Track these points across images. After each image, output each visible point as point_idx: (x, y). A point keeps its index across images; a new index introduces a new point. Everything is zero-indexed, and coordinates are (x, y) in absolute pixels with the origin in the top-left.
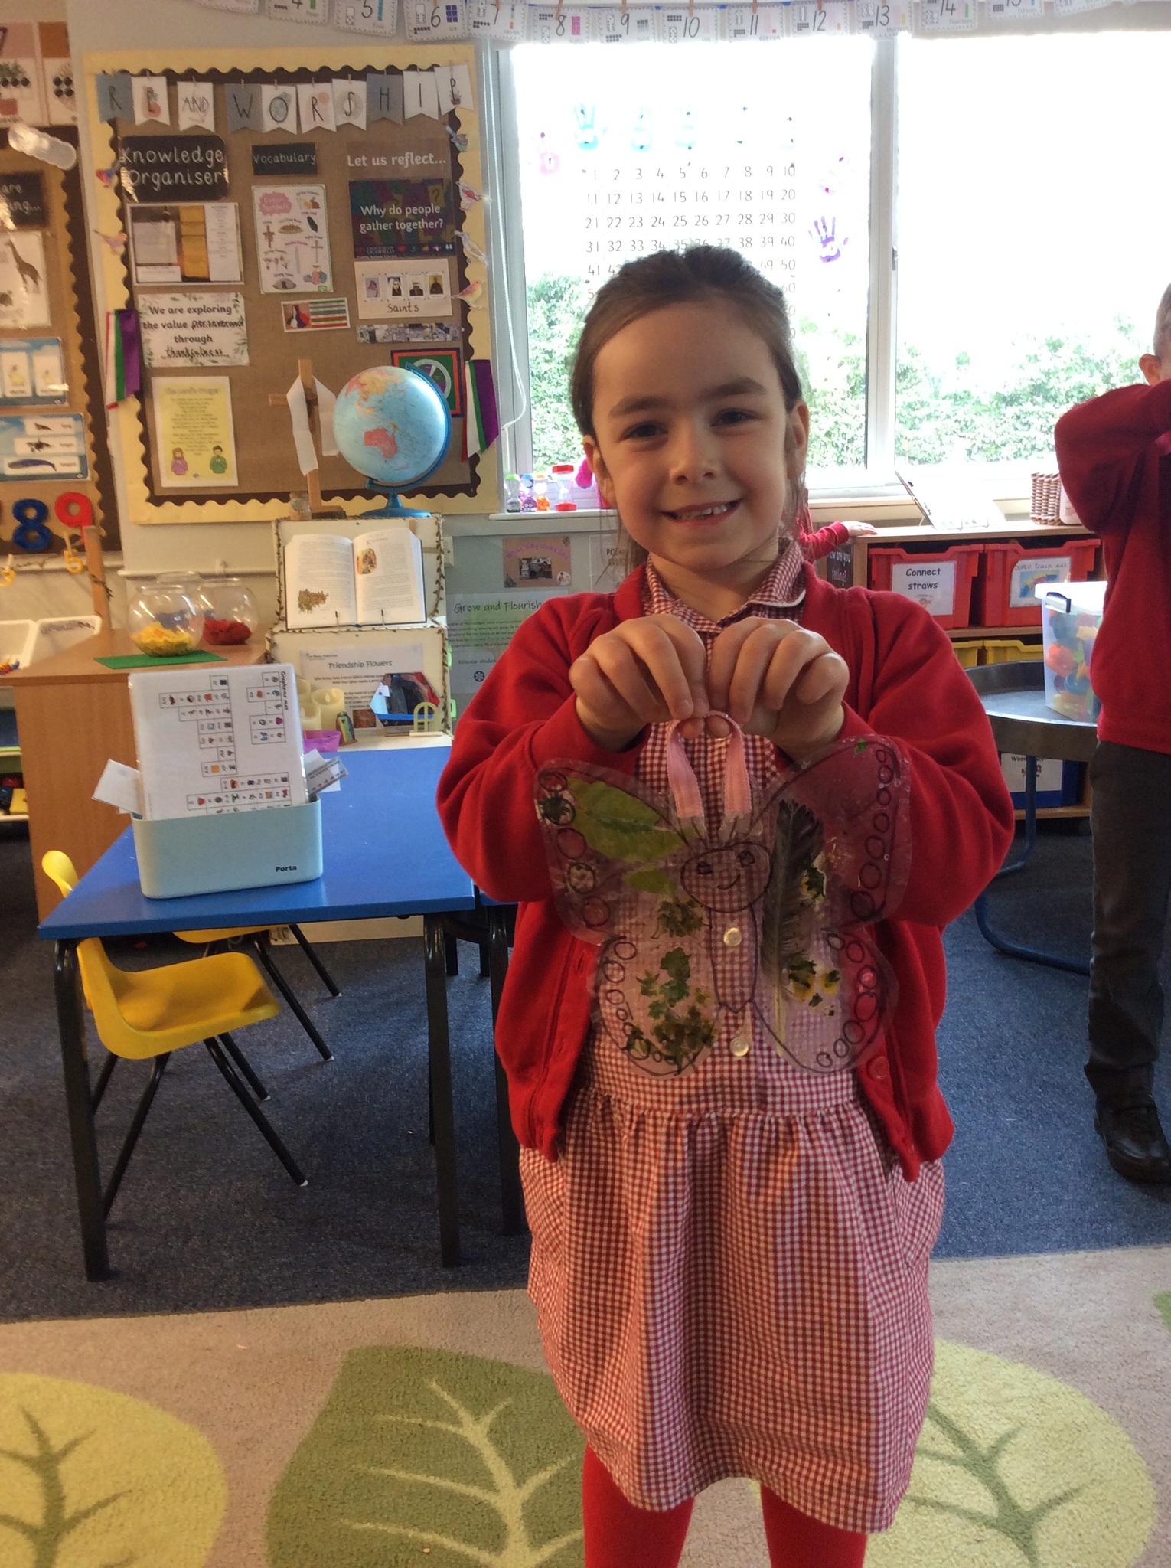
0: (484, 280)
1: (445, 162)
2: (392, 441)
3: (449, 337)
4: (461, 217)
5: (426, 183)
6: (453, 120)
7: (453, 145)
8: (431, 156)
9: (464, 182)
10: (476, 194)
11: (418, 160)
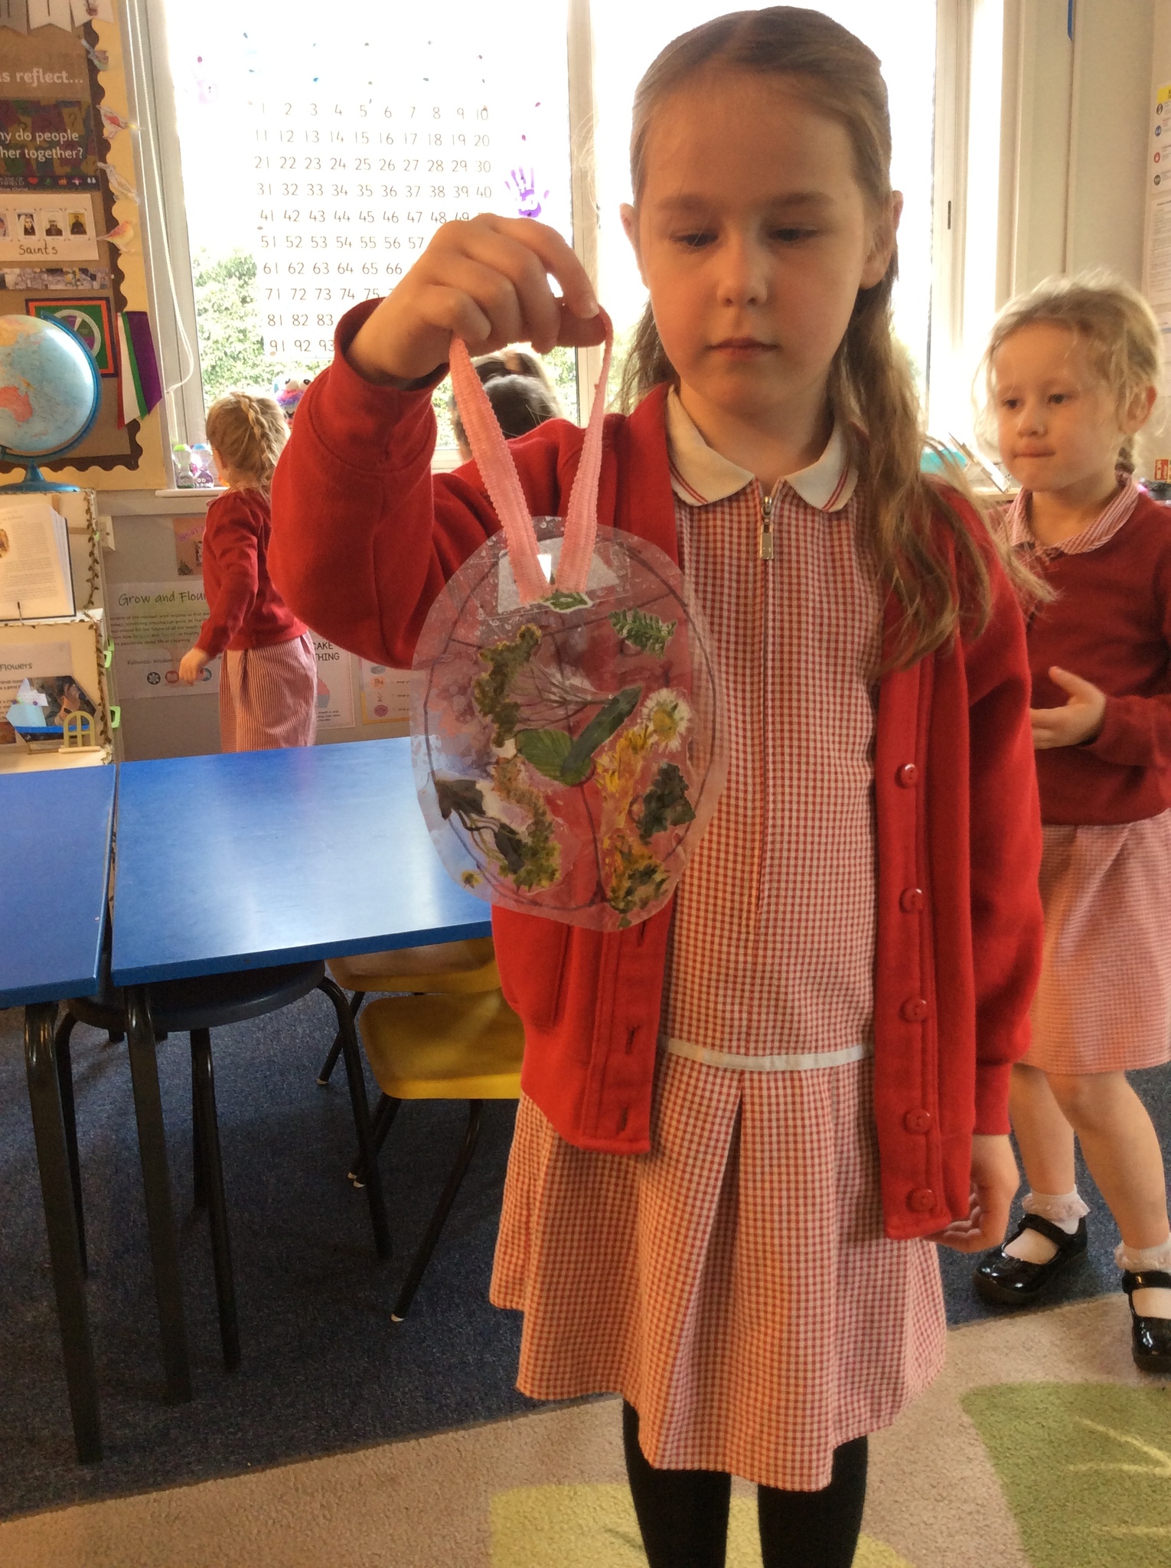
0: (135, 220)
1: (82, 81)
2: (27, 404)
3: (96, 285)
4: (104, 147)
5: (59, 105)
6: (89, 33)
7: (90, 62)
8: (64, 74)
9: (106, 106)
10: (121, 120)
11: (49, 78)
